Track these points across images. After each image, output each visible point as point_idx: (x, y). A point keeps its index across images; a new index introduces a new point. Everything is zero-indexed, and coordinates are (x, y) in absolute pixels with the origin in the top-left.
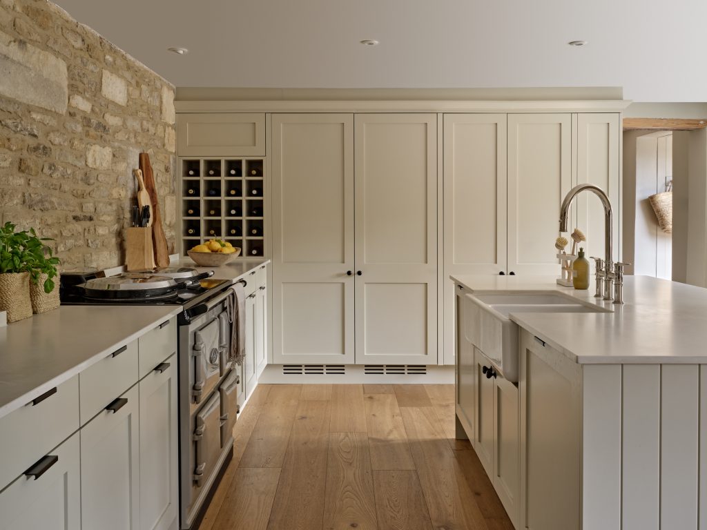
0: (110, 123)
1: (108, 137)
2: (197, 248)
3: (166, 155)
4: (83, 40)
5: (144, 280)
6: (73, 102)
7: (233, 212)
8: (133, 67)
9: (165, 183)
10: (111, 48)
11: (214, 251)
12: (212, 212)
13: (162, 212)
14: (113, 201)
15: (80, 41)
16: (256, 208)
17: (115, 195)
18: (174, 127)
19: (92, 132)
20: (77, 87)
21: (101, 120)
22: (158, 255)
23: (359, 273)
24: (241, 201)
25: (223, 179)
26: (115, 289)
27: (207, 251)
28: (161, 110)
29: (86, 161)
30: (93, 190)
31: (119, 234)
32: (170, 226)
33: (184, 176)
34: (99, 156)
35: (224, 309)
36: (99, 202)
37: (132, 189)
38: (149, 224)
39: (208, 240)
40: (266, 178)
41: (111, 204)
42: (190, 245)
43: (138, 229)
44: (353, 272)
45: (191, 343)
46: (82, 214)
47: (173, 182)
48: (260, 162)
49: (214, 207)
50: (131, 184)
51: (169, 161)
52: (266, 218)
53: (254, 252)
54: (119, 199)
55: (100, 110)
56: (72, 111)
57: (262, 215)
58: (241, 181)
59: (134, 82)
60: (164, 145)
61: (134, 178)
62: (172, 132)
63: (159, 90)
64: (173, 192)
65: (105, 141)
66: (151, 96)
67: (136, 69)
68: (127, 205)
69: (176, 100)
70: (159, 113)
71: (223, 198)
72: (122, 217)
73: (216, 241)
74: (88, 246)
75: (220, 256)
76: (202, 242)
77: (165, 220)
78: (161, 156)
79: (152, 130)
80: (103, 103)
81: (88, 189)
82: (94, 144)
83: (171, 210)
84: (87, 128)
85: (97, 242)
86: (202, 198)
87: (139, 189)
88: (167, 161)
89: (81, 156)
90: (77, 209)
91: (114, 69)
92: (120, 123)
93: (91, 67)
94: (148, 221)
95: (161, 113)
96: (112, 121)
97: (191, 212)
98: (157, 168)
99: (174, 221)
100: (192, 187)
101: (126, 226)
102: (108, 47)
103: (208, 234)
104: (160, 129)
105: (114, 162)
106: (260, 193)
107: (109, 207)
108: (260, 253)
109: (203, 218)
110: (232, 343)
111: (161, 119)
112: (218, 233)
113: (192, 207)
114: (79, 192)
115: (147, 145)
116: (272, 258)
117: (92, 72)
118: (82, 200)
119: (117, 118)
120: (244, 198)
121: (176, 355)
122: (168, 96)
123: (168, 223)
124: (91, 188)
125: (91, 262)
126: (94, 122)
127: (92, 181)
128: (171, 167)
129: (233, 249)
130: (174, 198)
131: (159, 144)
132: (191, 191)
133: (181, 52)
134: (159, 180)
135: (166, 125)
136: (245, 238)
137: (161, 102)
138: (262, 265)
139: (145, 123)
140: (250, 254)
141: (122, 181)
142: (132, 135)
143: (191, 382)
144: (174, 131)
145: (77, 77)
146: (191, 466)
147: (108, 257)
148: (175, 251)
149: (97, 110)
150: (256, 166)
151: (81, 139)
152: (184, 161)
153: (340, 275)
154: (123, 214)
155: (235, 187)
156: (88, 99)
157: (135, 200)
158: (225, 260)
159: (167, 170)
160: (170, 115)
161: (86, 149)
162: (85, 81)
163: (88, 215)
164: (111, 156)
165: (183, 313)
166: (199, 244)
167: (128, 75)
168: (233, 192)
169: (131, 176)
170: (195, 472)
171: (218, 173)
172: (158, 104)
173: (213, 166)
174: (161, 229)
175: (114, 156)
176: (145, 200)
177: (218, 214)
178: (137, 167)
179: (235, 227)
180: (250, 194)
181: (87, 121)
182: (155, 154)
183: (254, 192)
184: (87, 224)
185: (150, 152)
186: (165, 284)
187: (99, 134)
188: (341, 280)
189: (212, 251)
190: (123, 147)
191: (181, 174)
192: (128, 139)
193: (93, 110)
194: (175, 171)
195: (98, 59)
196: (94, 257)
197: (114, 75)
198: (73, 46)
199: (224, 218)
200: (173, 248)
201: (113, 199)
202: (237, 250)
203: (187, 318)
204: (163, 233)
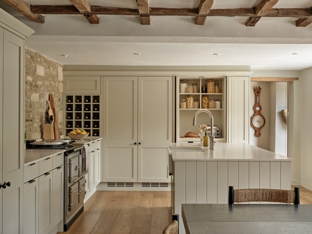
0: (39, 84)
1: (37, 89)
2: (71, 132)
3: (59, 94)
4: (30, 55)
5: (51, 142)
6: (27, 78)
7: (87, 118)
8: (47, 61)
9: (58, 106)
10: (39, 55)
11: (78, 134)
12: (78, 118)
13: (57, 118)
14: (39, 114)
15: (29, 56)
16: (97, 116)
17: (40, 111)
18: (63, 82)
19: (33, 88)
20: (28, 73)
21: (36, 83)
22: (56, 135)
23: (140, 144)
24: (90, 113)
25: (83, 104)
26: (43, 144)
27: (75, 133)
28: (57, 76)
29: (31, 99)
30: (33, 110)
31: (41, 126)
32: (60, 123)
33: (66, 102)
34: (35, 97)
35: (80, 154)
36: (35, 114)
37: (46, 109)
38: (53, 123)
39: (76, 129)
40: (101, 104)
41: (38, 115)
42: (68, 131)
43: (48, 124)
44: (137, 143)
45: (68, 162)
46: (29, 119)
47: (62, 105)
48: (98, 97)
49: (79, 115)
50: (45, 107)
51: (60, 97)
52: (101, 120)
53: (95, 134)
54: (41, 113)
55: (35, 79)
56: (26, 82)
57: (99, 119)
58: (90, 105)
59: (47, 67)
60: (58, 90)
61: (47, 105)
62: (61, 84)
63: (57, 68)
64: (62, 109)
65: (37, 91)
66: (54, 70)
67: (48, 61)
68: (44, 115)
69: (63, 70)
70: (56, 77)
71: (83, 112)
72: (42, 120)
73: (79, 129)
74: (31, 131)
75: (80, 135)
76: (74, 130)
77: (58, 121)
78: (57, 95)
79: (54, 84)
80: (36, 77)
81: (31, 109)
82: (33, 93)
83: (61, 117)
84: (31, 87)
85: (34, 129)
86: (74, 112)
87: (49, 109)
88: (59, 97)
89: (29, 97)
90: (27, 117)
91: (40, 63)
92: (42, 83)
93: (33, 64)
94: (52, 122)
95: (57, 77)
96: (39, 83)
97: (69, 117)
98: (55, 99)
99: (62, 121)
100: (70, 107)
101: (43, 123)
102: (38, 56)
103: (76, 127)
104: (57, 83)
105: (40, 99)
106: (98, 110)
107: (38, 116)
108: (98, 135)
109: (74, 120)
110: (83, 166)
111: (57, 79)
112: (80, 127)
113: (69, 115)
114: (28, 111)
115: (52, 90)
116: (103, 137)
117: (33, 66)
118: (29, 114)
119: (41, 82)
120: (92, 112)
121: (63, 166)
122: (60, 70)
123: (59, 122)
124: (32, 109)
125: (32, 136)
126: (33, 84)
127: (32, 107)
128: (61, 99)
129: (86, 133)
130: (62, 111)
131: (56, 90)
132: (69, 109)
133: (66, 56)
134: (56, 105)
135: (59, 82)
136: (92, 129)
137: (57, 72)
138: (98, 140)
139: (51, 82)
140: (94, 135)
141: (42, 106)
142: (46, 88)
143: (68, 176)
144: (62, 84)
145: (28, 69)
146: (68, 204)
147: (37, 135)
148: (62, 134)
149: (34, 80)
150: (97, 98)
151: (29, 91)
152: (66, 96)
153: (131, 144)
154: (43, 119)
155: (88, 107)
156: (31, 76)
157: (47, 113)
158: (83, 137)
159: (59, 100)
160: (61, 77)
161: (31, 95)
162: (31, 70)
163: (31, 119)
164: (39, 96)
165: (66, 152)
166: (72, 131)
167: (45, 64)
168: (87, 109)
169: (46, 104)
170: (69, 206)
171: (81, 101)
172: (56, 73)
173: (79, 98)
174: (57, 124)
175: (40, 96)
176: (51, 113)
177: (81, 118)
178: (48, 100)
179: (87, 124)
180: (94, 110)
181: (31, 84)
182: (55, 94)
183: (96, 109)
184: (30, 122)
185: (53, 93)
186: (60, 143)
187: (35, 88)
188: (132, 146)
189: (78, 133)
190: (43, 92)
191: (65, 102)
192: (45, 89)
193: (33, 80)
194: (63, 100)
195: (35, 61)
196: (33, 135)
197: (40, 66)
198: (27, 58)
199: (83, 120)
200: (61, 133)
201: (39, 113)
202: (87, 133)
203: (67, 154)
204: (58, 126)
